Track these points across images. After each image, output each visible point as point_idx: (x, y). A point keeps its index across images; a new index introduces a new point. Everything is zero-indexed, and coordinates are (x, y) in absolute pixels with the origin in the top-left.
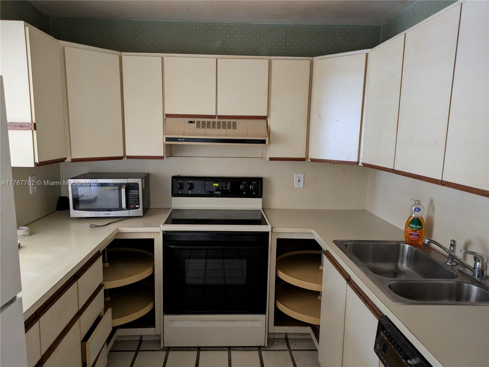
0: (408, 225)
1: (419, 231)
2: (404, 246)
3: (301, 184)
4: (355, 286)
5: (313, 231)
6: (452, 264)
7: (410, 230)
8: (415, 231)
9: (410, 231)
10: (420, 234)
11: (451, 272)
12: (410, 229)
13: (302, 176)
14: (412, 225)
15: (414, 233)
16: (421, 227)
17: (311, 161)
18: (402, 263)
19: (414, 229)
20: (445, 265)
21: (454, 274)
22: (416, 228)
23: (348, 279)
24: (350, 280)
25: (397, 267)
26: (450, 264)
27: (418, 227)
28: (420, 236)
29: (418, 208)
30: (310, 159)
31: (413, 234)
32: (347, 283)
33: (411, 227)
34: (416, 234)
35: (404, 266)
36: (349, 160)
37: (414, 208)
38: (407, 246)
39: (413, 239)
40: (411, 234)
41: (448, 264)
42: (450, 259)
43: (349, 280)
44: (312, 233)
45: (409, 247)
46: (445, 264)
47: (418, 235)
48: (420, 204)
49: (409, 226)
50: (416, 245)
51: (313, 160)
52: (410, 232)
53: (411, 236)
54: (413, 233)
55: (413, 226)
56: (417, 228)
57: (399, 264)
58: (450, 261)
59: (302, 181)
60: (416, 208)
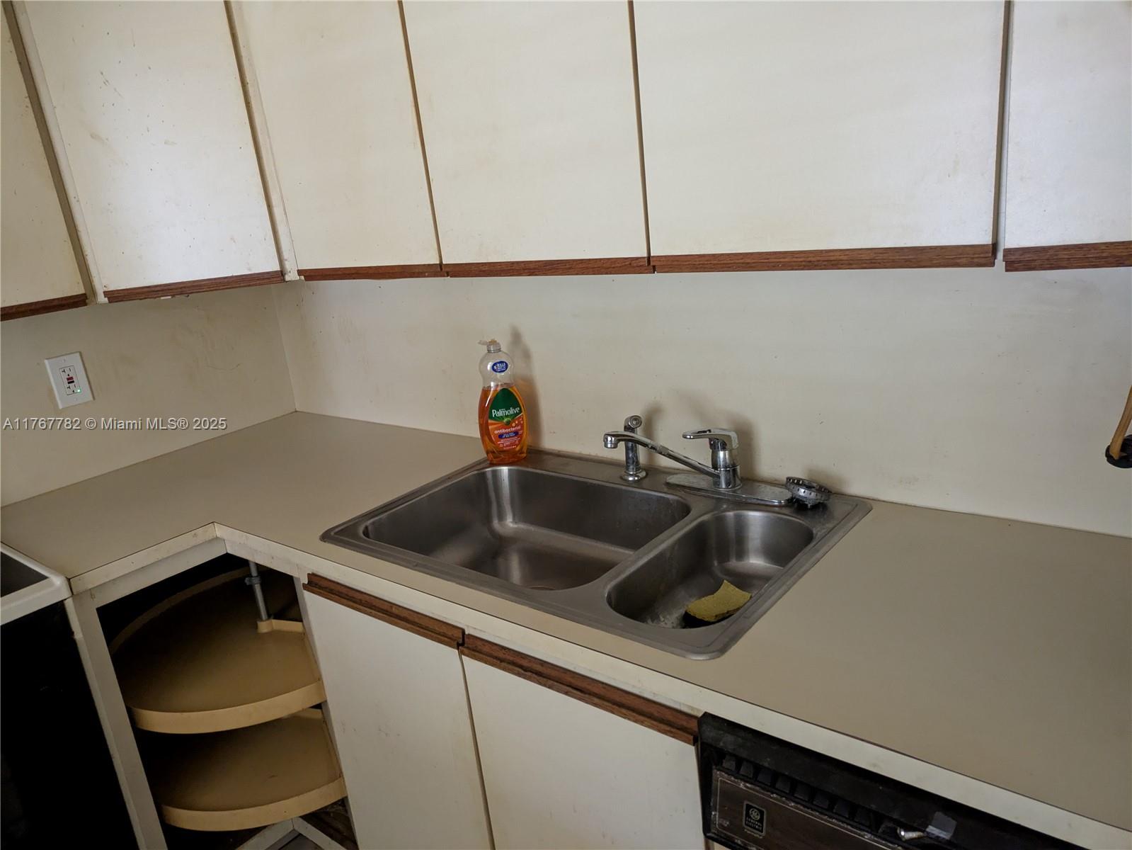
0: (487, 416)
1: (517, 422)
2: (495, 474)
3: (82, 389)
4: (501, 655)
5: (220, 531)
6: (638, 476)
7: (495, 426)
8: (508, 424)
9: (497, 429)
10: (519, 427)
11: (658, 496)
12: (495, 424)
13: (75, 360)
14: (498, 410)
15: (507, 431)
16: (517, 410)
17: (110, 302)
18: (501, 517)
19: (505, 420)
20: (622, 482)
21: (668, 499)
22: (507, 416)
23: (461, 641)
24: (466, 640)
25: (492, 531)
26: (636, 478)
27: (512, 411)
28: (520, 432)
29: (501, 362)
30: (106, 294)
31: (506, 433)
32: (461, 653)
33: (496, 418)
34: (511, 432)
35: (509, 524)
36: (249, 270)
37: (489, 367)
38: (505, 470)
39: (507, 446)
40: (501, 436)
41: (631, 479)
42: (631, 467)
43: (465, 643)
44: (217, 538)
45: (509, 470)
46: (620, 480)
47: (516, 433)
48: (500, 350)
49: (491, 417)
50: (518, 461)
51: (115, 297)
52: (496, 432)
53: (502, 441)
54: (504, 431)
55: (500, 413)
56: (511, 415)
57: (496, 524)
58: (633, 471)
59: (80, 377)
60: (495, 364)
